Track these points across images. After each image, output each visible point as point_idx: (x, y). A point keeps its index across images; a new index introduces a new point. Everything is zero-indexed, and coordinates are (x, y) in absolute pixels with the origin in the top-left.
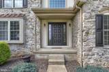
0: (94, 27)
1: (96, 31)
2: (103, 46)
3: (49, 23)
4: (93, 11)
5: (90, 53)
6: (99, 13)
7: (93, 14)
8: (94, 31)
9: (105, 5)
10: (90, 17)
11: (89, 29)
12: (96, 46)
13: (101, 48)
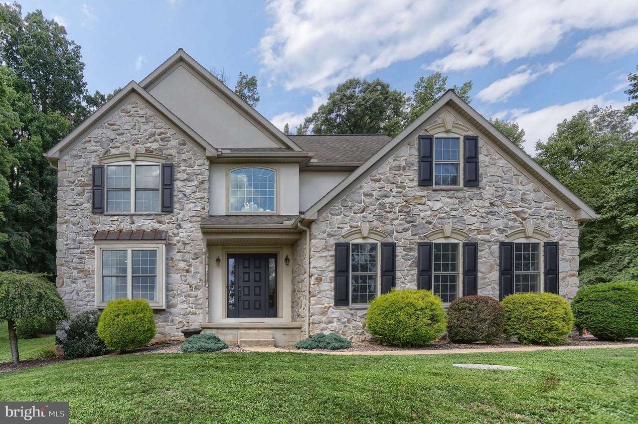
0: (333, 268)
1: (336, 276)
2: (347, 304)
3: (230, 256)
4: (330, 235)
5: (324, 319)
6: (342, 240)
7: (332, 241)
8: (332, 274)
9: (353, 224)
10: (326, 249)
11: (323, 271)
12: (336, 305)
13: (344, 308)
